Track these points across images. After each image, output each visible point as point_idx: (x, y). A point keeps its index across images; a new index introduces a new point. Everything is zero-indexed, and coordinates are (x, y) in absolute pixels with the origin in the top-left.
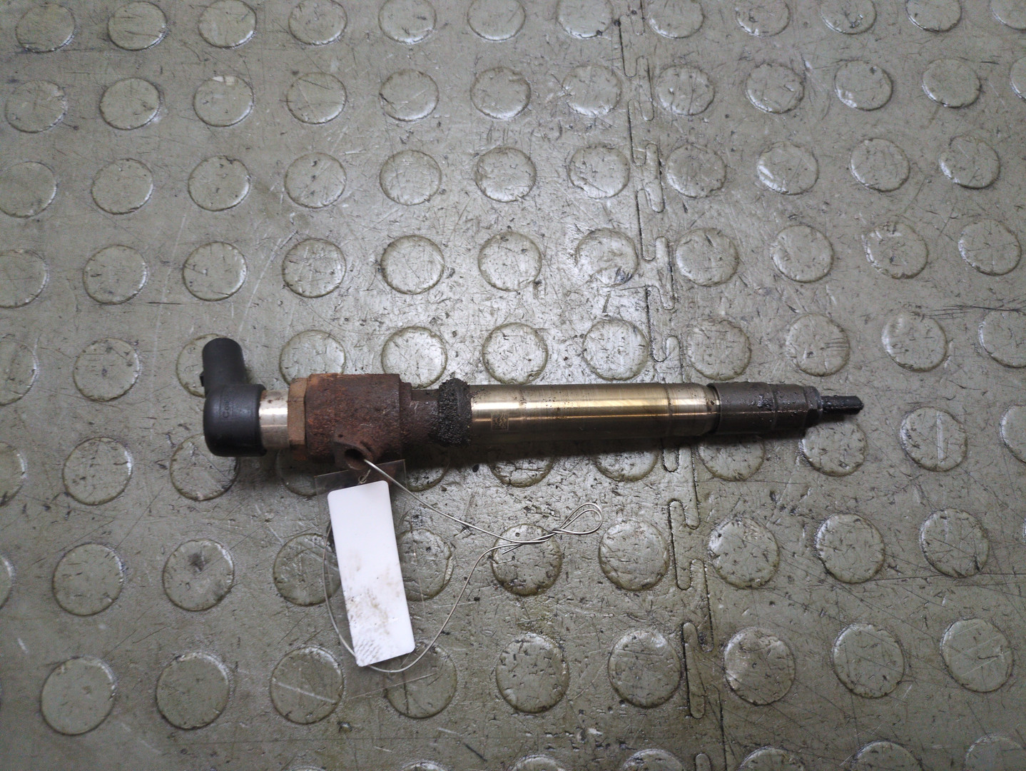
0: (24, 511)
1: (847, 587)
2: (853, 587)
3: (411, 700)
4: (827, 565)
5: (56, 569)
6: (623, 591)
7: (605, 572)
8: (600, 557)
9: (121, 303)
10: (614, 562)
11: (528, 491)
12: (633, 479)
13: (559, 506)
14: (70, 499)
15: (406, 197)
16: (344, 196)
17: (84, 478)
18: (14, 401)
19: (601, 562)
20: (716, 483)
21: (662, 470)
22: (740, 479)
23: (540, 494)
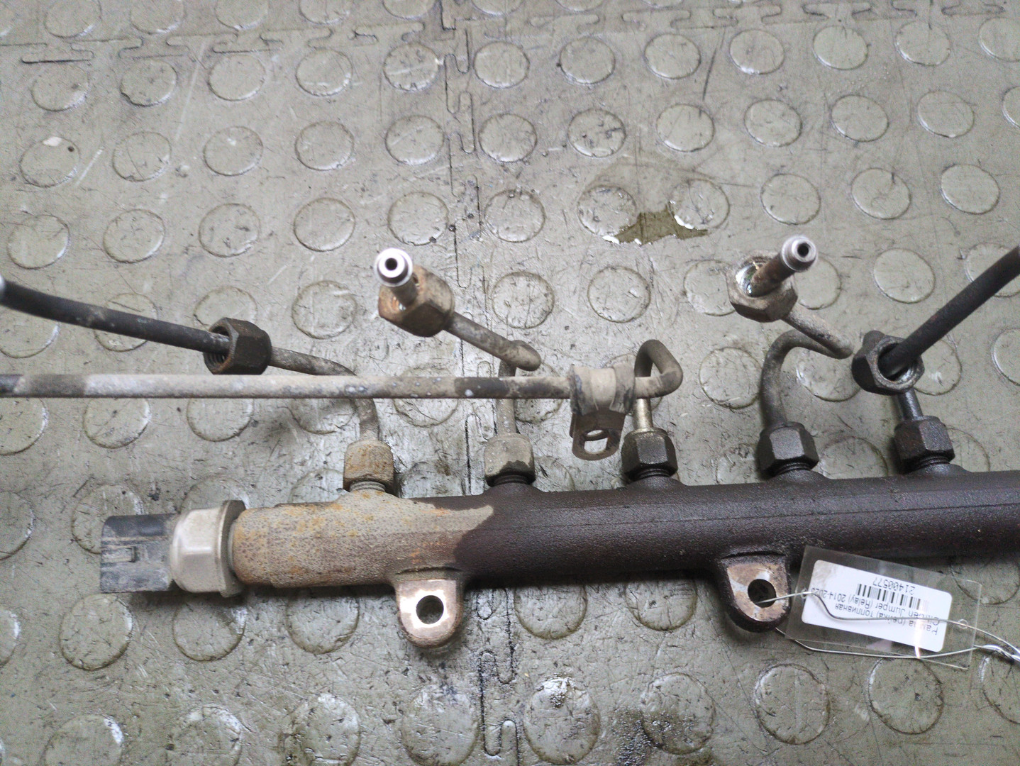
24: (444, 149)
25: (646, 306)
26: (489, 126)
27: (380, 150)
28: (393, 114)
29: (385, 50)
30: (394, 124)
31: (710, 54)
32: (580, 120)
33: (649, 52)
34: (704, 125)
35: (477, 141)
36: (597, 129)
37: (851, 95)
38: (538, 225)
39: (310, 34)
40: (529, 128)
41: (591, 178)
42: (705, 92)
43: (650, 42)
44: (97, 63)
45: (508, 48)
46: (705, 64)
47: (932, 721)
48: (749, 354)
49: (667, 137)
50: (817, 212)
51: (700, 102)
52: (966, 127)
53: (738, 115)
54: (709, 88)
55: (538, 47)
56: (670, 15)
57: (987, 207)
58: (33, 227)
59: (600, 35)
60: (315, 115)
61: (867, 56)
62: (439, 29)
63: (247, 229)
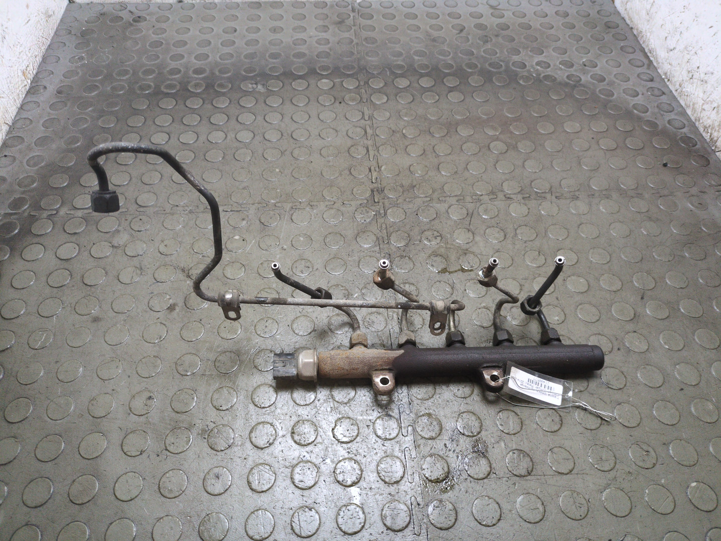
0: (149, 456)
1: (476, 481)
2: (479, 481)
3: (302, 530)
4: (468, 472)
5: (160, 480)
6: (387, 484)
7: (380, 477)
8: (377, 471)
9: (190, 375)
10: (383, 473)
11: (349, 445)
12: (390, 439)
13: (360, 451)
14: (167, 451)
15: (301, 333)
16: (277, 333)
17: (173, 443)
18: (147, 413)
19: (378, 473)
20: (423, 441)
21: (402, 436)
22: (432, 438)
23: (353, 446)
24: (377, 242)
25: (452, 294)
26: (393, 234)
27: (355, 242)
28: (358, 230)
29: (355, 209)
30: (359, 233)
31: (471, 211)
32: (425, 233)
33: (449, 210)
34: (470, 235)
35: (389, 239)
36: (432, 236)
37: (523, 226)
38: (412, 267)
39: (327, 203)
40: (407, 235)
41: (430, 252)
42: (470, 224)
43: (449, 207)
44: (250, 212)
45: (399, 209)
46: (470, 215)
47: (558, 428)
48: (489, 310)
49: (457, 239)
50: (512, 264)
51: (469, 228)
52: (565, 236)
53: (482, 232)
54: (471, 223)
55: (409, 209)
56: (456, 198)
57: (574, 263)
58: (232, 266)
59: (431, 205)
60: (330, 230)
61: (528, 212)
62: (373, 202)
63: (309, 267)
